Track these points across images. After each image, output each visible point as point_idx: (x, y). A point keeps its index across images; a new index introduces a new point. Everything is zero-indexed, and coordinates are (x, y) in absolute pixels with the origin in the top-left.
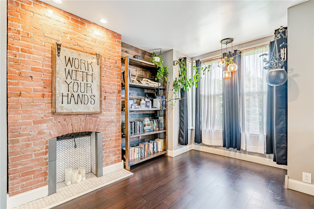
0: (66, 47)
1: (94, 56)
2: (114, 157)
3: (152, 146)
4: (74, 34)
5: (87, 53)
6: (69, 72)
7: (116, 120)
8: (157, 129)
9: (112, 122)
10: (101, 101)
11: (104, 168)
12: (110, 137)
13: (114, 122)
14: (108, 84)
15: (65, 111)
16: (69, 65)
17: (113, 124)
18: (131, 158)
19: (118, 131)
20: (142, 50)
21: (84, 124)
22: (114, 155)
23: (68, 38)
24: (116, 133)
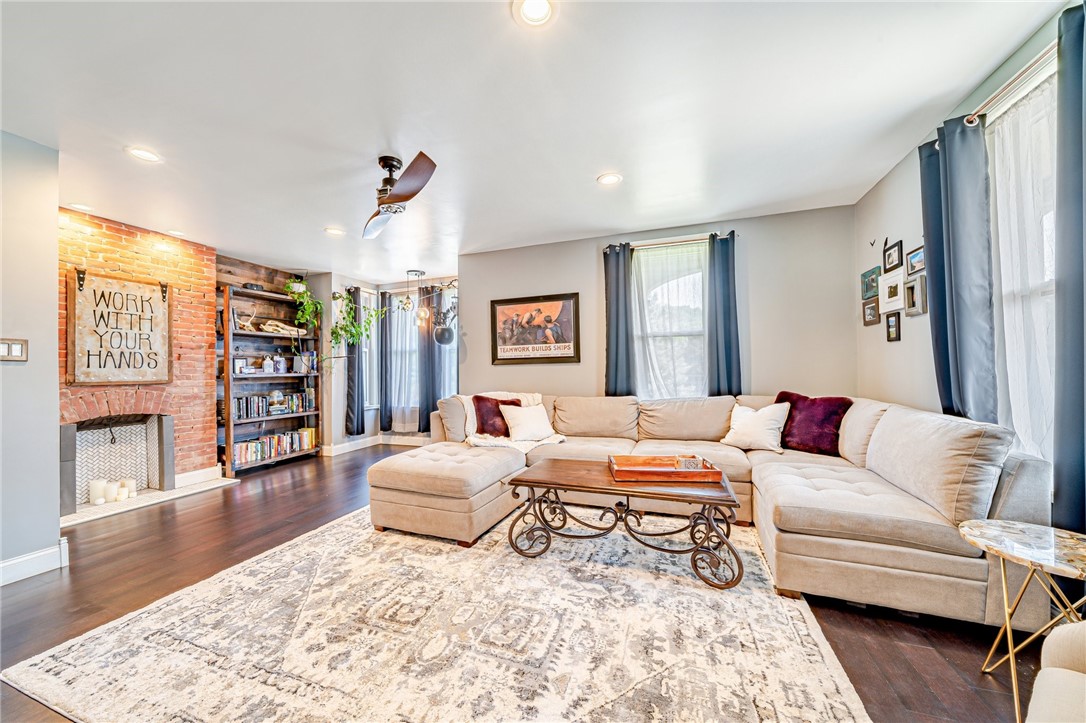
0: (97, 275)
1: (154, 287)
2: (200, 458)
3: (289, 440)
4: (113, 252)
5: (139, 282)
6: (102, 316)
7: (204, 395)
8: (301, 410)
9: (195, 397)
10: (170, 363)
11: (176, 476)
12: (191, 423)
13: (200, 398)
14: (187, 333)
15: (93, 379)
16: (102, 303)
17: (198, 401)
18: (240, 459)
19: (208, 413)
20: (267, 268)
21: (133, 401)
22: (200, 455)
23: (101, 259)
24: (205, 416)
